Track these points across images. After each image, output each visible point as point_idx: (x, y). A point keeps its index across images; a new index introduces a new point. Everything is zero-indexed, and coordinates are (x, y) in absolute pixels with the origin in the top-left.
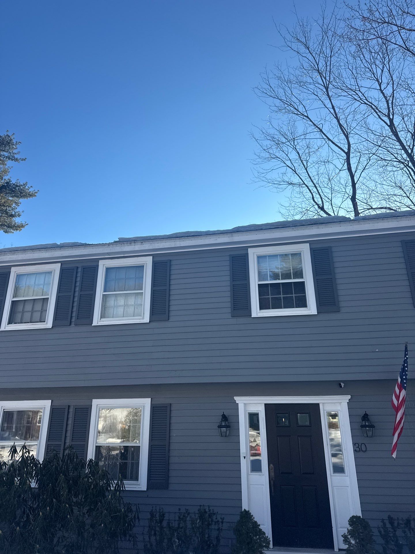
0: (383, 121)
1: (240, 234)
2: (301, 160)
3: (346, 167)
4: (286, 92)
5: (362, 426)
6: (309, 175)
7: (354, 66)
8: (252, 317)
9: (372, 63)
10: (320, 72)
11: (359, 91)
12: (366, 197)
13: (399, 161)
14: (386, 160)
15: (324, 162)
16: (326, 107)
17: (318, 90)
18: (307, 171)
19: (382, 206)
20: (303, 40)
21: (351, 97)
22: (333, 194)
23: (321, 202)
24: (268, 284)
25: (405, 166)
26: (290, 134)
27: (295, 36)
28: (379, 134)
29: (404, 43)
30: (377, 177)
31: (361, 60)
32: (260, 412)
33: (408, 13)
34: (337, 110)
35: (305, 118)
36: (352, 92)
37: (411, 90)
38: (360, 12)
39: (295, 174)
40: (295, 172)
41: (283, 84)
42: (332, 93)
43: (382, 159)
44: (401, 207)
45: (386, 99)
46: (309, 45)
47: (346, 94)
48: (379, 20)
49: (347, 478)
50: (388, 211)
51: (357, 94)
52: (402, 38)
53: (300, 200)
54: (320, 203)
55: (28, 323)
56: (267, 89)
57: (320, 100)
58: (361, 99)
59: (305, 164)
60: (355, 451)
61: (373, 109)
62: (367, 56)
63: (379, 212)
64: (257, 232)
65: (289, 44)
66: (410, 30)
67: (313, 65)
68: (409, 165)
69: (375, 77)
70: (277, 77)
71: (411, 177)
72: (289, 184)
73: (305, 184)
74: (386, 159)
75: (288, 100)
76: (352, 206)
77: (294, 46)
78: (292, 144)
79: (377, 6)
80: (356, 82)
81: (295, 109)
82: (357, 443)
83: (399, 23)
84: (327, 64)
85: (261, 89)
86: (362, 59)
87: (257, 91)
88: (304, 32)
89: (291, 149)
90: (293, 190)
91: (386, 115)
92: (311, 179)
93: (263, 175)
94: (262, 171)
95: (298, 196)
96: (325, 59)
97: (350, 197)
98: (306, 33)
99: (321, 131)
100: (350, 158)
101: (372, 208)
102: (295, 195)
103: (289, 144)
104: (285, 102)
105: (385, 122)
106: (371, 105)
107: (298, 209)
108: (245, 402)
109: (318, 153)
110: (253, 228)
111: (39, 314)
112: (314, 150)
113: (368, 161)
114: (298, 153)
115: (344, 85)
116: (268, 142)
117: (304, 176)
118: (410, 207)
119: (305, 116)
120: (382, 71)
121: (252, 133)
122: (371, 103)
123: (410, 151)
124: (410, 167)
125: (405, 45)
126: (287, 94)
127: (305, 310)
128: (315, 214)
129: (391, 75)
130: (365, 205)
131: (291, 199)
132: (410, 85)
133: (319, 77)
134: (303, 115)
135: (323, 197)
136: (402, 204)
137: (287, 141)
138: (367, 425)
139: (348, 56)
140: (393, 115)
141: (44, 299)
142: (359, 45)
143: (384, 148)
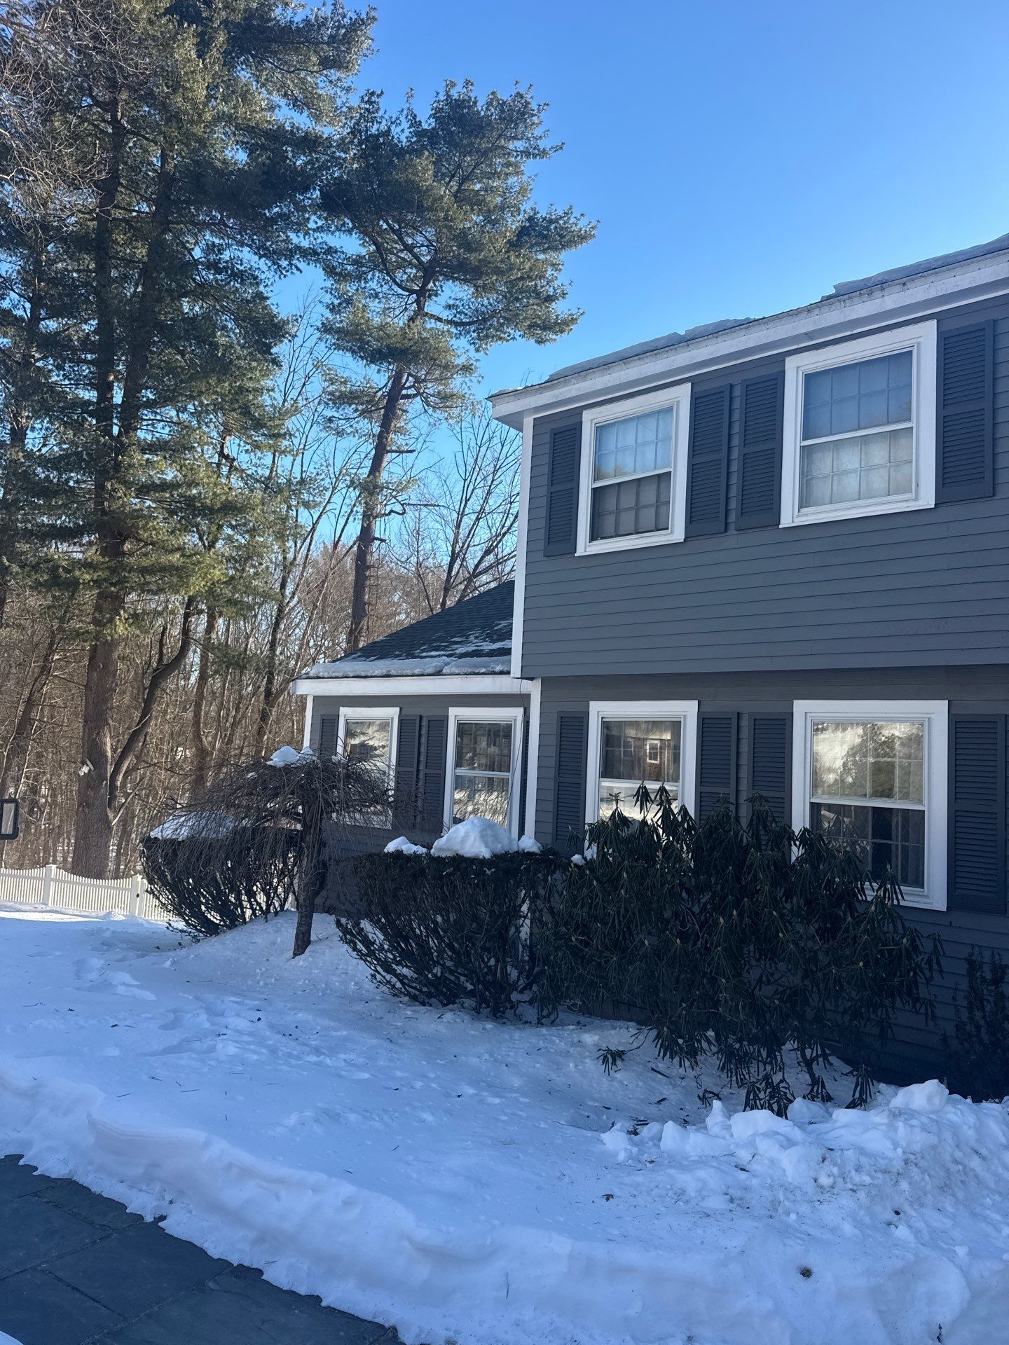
55: (631, 534)
111: (652, 511)
141: (659, 475)
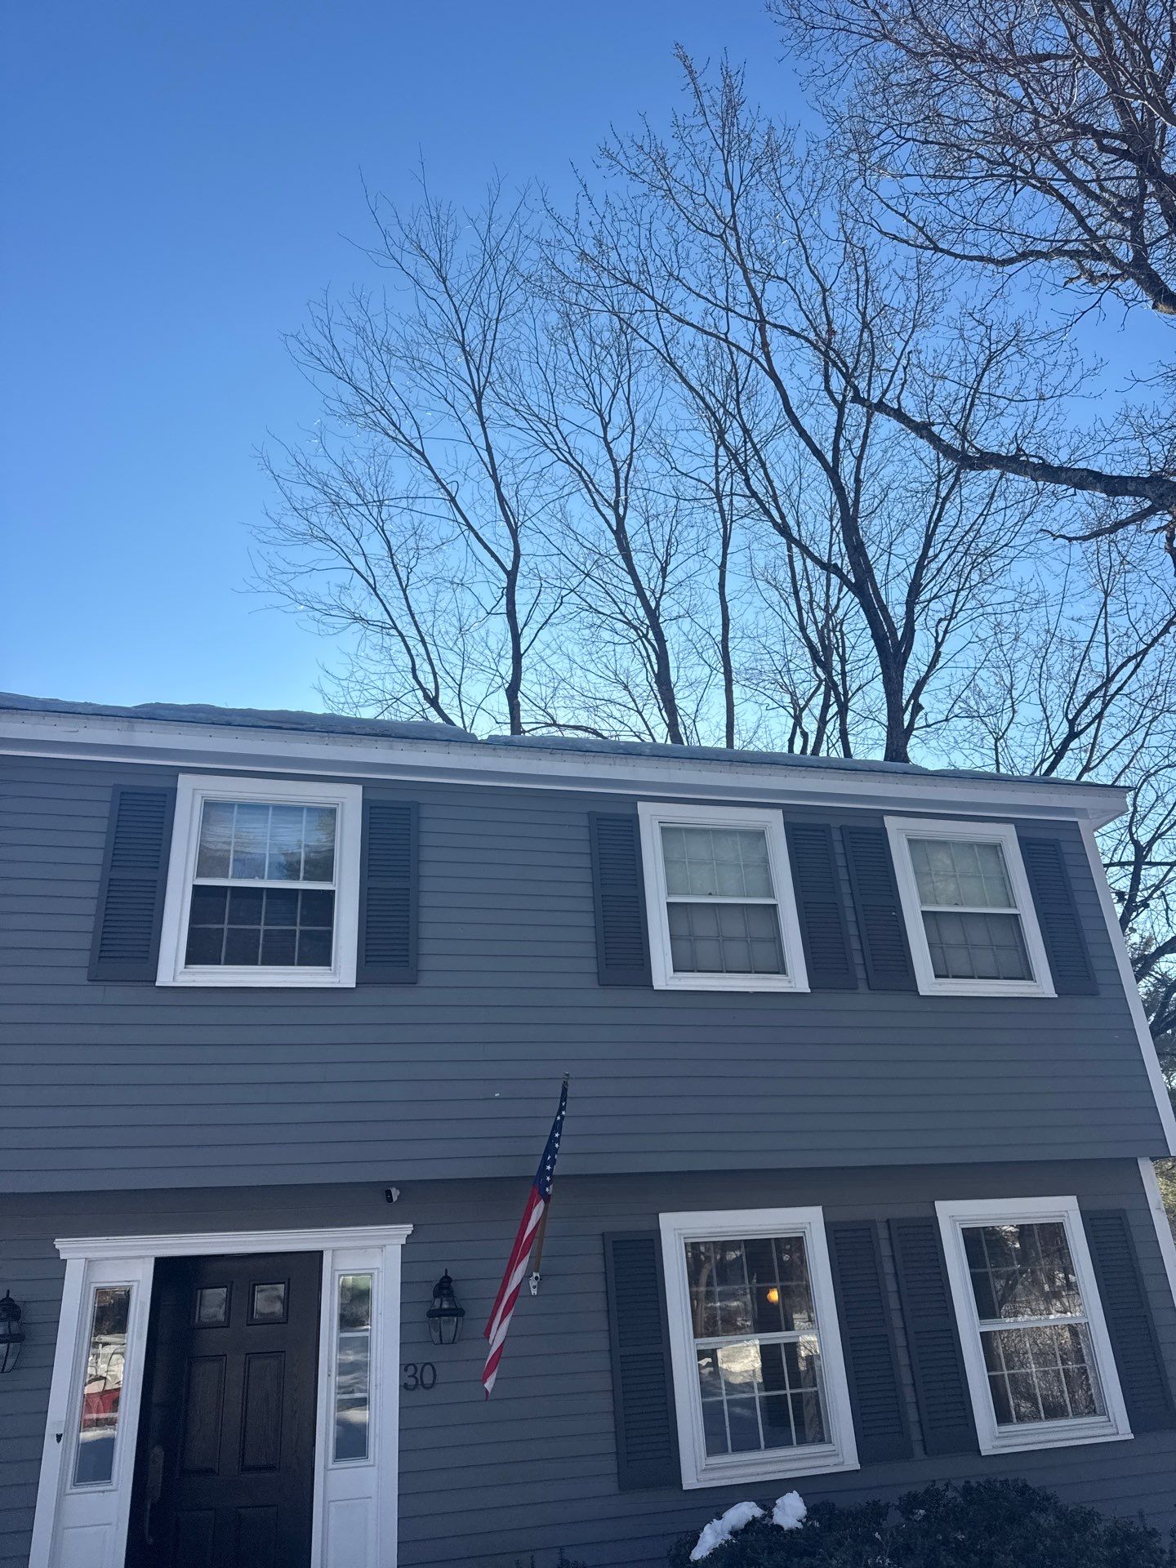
0: (603, 516)
1: (156, 726)
2: (393, 563)
3: (503, 607)
4: (373, 373)
5: (432, 1314)
6: (409, 607)
7: (552, 364)
8: (157, 984)
9: (593, 368)
10: (468, 349)
11: (557, 426)
12: (544, 695)
13: (629, 623)
14: (600, 613)
15: (452, 583)
16: (473, 444)
17: (458, 394)
18: (405, 594)
19: (579, 724)
20: (435, 256)
21: (536, 436)
22: (466, 670)
23: (433, 685)
24: (225, 888)
25: (640, 638)
26: (373, 488)
27: (414, 237)
28: (590, 546)
29: (666, 345)
30: (576, 649)
31: (570, 355)
32: (135, 1284)
33: (678, 279)
34: (498, 459)
35: (414, 454)
36: (541, 425)
37: (671, 460)
38: (576, 236)
39: (374, 597)
40: (374, 589)
41: (367, 348)
42: (492, 412)
43: (591, 607)
44: (622, 733)
45: (615, 465)
46: (446, 275)
47: (524, 425)
48: (618, 275)
49: (373, 1471)
50: (592, 737)
51: (551, 433)
52: (662, 332)
53: (380, 668)
54: (431, 686)
56: (322, 349)
57: (460, 419)
58: (558, 449)
59: (403, 576)
60: (404, 1387)
61: (584, 481)
62: (584, 347)
63: (568, 734)
64: (212, 730)
65: (396, 251)
66: (680, 320)
67: (450, 326)
68: (649, 637)
69: (595, 403)
70: (355, 326)
71: (648, 665)
72: (356, 618)
73: (396, 628)
74: (600, 609)
75: (376, 397)
76: (507, 710)
77: (408, 261)
78: (375, 514)
79: (615, 238)
80: (551, 404)
81: (394, 425)
82: (413, 1365)
83: (658, 295)
84: (485, 336)
85: (307, 345)
86: (571, 351)
87: (292, 342)
88: (438, 238)
89: (369, 528)
90: (364, 637)
91: (610, 504)
92: (413, 618)
93: (285, 578)
94: (282, 565)
95: (376, 656)
96: (482, 320)
97: (507, 686)
98: (443, 241)
99: (453, 500)
100: (516, 588)
101: (555, 724)
102: (368, 651)
103: (367, 513)
104: (369, 398)
105: (607, 522)
106: (580, 471)
107: (374, 692)
108: (90, 1255)
109: (440, 557)
110: (201, 715)
112: (429, 544)
113: (558, 605)
114: (388, 543)
115: (524, 402)
116: (309, 493)
117: (397, 608)
118: (642, 736)
119: (417, 451)
120: (614, 395)
121: (264, 455)
122: (581, 466)
123: (653, 604)
124: (649, 641)
125: (667, 349)
126: (377, 378)
127: (323, 974)
128: (414, 713)
129: (631, 413)
130: (542, 713)
131: (356, 660)
132: (669, 448)
133: (461, 360)
134: (411, 445)
135: (441, 673)
136: (623, 726)
137: (360, 502)
138: (445, 1309)
139: (539, 333)
140: (625, 508)
142: (568, 315)
143: (600, 582)
